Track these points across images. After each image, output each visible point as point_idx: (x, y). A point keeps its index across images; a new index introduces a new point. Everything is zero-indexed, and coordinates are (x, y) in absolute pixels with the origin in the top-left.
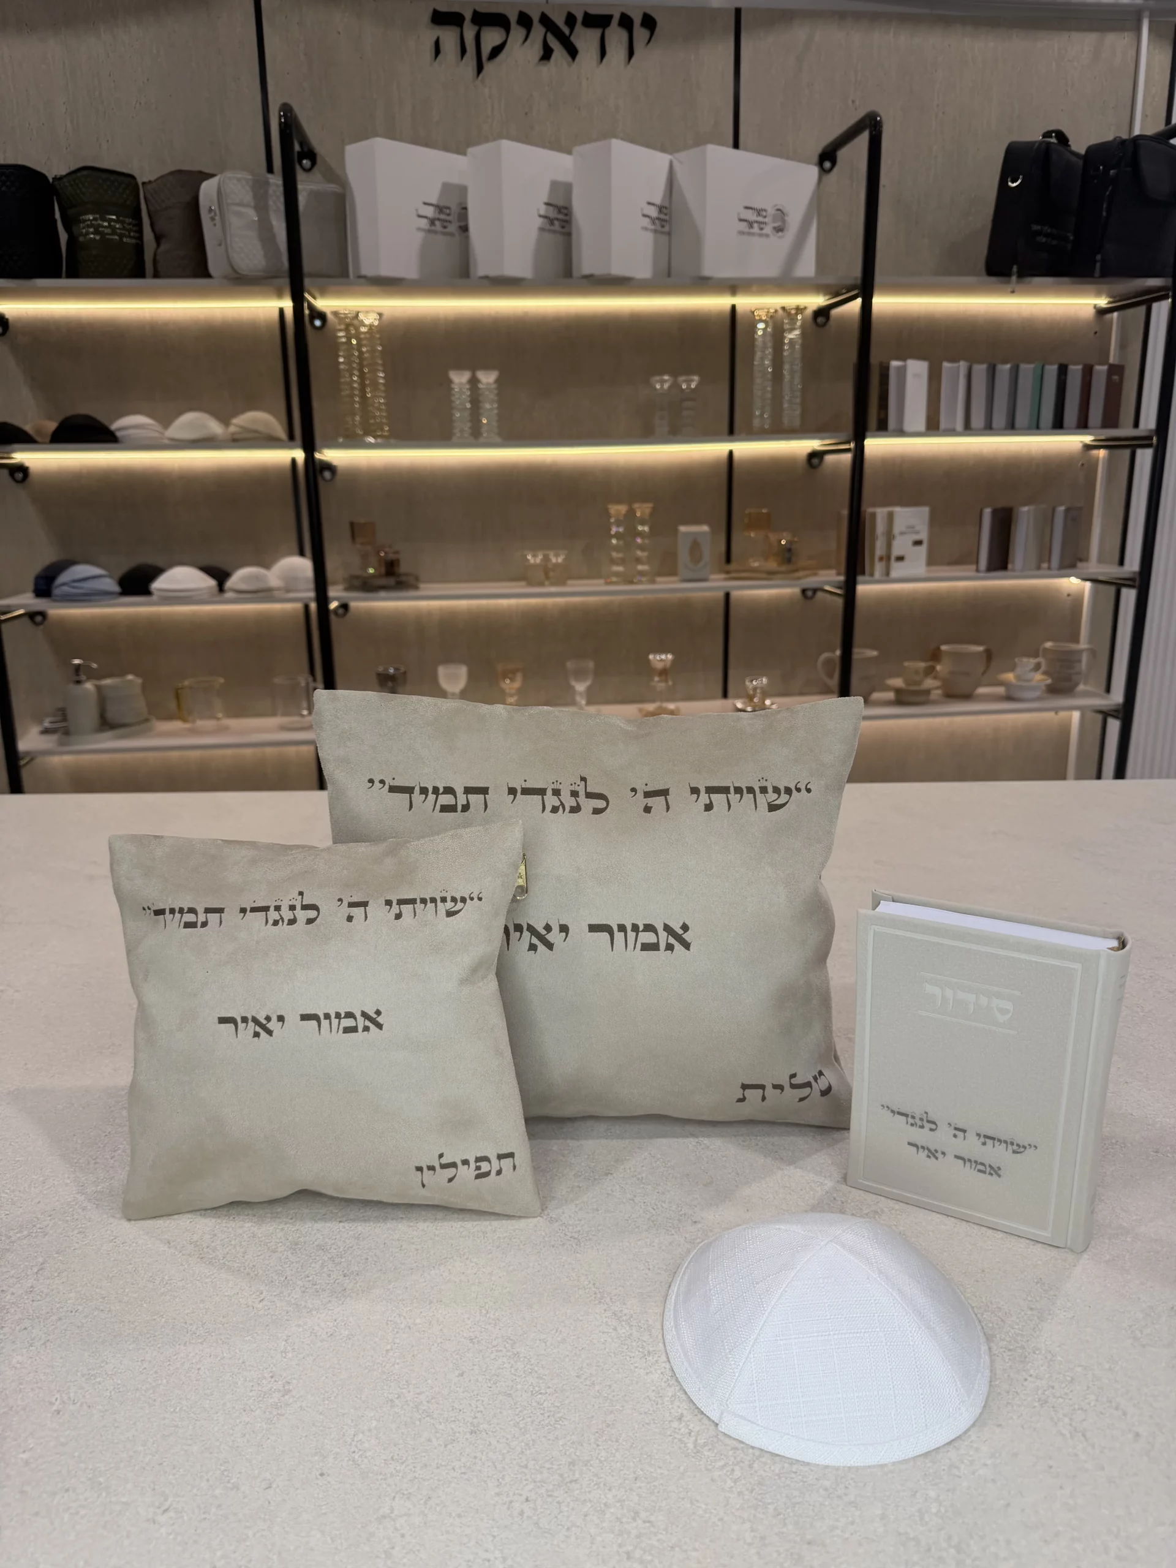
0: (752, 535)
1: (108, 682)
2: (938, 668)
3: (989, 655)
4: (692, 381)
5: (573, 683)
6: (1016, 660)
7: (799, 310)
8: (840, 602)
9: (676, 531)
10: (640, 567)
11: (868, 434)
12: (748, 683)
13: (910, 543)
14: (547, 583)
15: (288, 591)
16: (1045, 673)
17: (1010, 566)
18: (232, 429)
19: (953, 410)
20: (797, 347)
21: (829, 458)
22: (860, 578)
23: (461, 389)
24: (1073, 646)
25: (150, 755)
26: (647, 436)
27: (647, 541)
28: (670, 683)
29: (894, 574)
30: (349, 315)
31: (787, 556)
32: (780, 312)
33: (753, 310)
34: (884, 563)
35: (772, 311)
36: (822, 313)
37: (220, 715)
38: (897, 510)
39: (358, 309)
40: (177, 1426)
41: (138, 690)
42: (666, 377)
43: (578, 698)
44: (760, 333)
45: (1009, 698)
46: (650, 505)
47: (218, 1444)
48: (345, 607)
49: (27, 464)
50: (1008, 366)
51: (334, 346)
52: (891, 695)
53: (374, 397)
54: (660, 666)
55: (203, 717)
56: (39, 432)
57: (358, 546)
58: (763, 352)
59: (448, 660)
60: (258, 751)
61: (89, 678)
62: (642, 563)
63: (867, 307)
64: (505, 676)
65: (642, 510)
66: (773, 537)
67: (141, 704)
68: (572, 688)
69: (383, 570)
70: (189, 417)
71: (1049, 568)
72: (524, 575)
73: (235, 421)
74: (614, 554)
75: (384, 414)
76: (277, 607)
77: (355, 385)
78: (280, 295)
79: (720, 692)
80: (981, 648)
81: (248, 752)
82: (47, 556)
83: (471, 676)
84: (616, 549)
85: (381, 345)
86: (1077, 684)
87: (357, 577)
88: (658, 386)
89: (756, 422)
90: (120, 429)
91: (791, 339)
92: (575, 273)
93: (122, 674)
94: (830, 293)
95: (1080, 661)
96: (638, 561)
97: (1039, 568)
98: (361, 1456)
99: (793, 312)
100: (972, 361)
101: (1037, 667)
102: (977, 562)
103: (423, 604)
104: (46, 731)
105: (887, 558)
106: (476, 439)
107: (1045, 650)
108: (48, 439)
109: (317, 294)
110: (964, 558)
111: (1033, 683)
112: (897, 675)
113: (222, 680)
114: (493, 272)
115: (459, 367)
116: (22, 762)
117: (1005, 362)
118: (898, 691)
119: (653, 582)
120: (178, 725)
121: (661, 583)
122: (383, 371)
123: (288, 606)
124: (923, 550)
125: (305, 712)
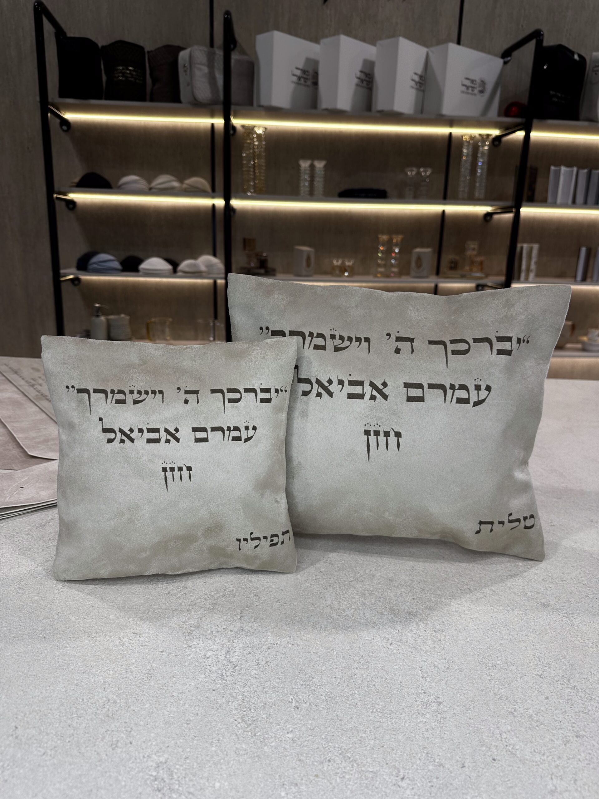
1: (112, 317)
3: (573, 327)
4: (428, 171)
6: (589, 330)
7: (488, 135)
9: (412, 251)
10: (393, 269)
11: (524, 203)
17: (589, 279)
20: (486, 155)
21: (496, 217)
22: (513, 280)
23: (305, 170)
27: (398, 256)
29: (530, 279)
30: (250, 128)
32: (478, 137)
33: (462, 135)
34: (526, 273)
35: (473, 136)
36: (498, 139)
37: (168, 338)
38: (533, 245)
39: (254, 125)
40: (380, 722)
41: (127, 323)
42: (414, 169)
45: (584, 350)
46: (401, 236)
47: (414, 735)
49: (76, 200)
55: (159, 339)
57: (247, 252)
58: (466, 158)
61: (103, 314)
63: (527, 136)
65: (397, 239)
67: (128, 330)
69: (259, 265)
72: (330, 271)
73: (186, 182)
74: (379, 261)
76: (200, 281)
78: (212, 115)
82: (84, 249)
84: (381, 258)
87: (244, 267)
88: (409, 173)
89: (460, 193)
91: (483, 151)
92: (373, 109)
93: (119, 313)
94: (504, 129)
96: (392, 266)
98: (512, 748)
99: (485, 137)
102: (575, 276)
106: (311, 196)
109: (235, 116)
111: (596, 343)
113: (170, 320)
114: (330, 107)
115: (305, 158)
119: (399, 277)
121: (403, 278)
122: (264, 160)
123: (206, 281)
125: (212, 339)
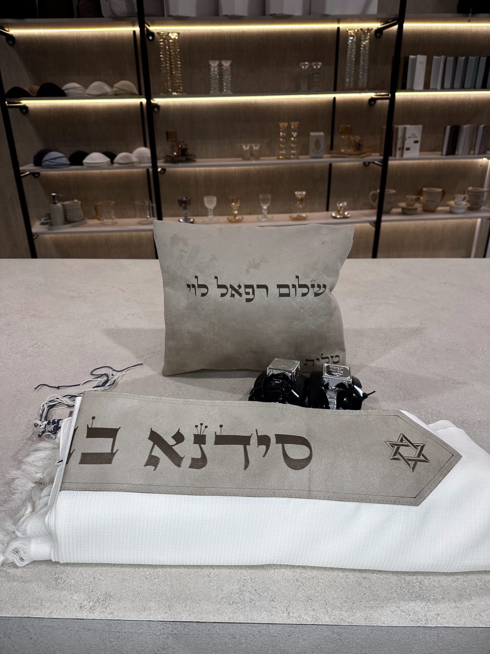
0: (343, 137)
1: (67, 203)
2: (421, 198)
3: (444, 193)
4: (319, 64)
5: (262, 205)
6: (456, 195)
7: (369, 30)
8: (380, 168)
9: (309, 135)
10: (292, 152)
11: (397, 91)
12: (338, 205)
13: (413, 141)
14: (251, 158)
15: (140, 163)
16: (468, 201)
17: (456, 152)
18: (114, 89)
19: (436, 79)
20: (367, 48)
21: (379, 102)
22: (390, 158)
23: (214, 69)
24: (481, 189)
25: (86, 235)
26: (297, 91)
27: (296, 140)
28: (304, 205)
29: (405, 156)
30: (165, 34)
31: (358, 147)
32: (360, 31)
33: (348, 30)
34: (401, 151)
35: (356, 30)
36: (379, 31)
37: (113, 217)
38: (408, 126)
39: (169, 31)
41: (79, 207)
42: (306, 63)
43: (264, 211)
44: (350, 41)
45: (451, 212)
46: (298, 123)
48: (164, 170)
49: (27, 105)
50: (464, 58)
51: (158, 49)
52: (400, 210)
53: (176, 73)
54: (300, 197)
55: (106, 218)
56: (31, 91)
57: (170, 142)
58: (351, 50)
59: (208, 194)
60: (130, 233)
61: (59, 201)
62: (294, 150)
63: (401, 28)
64: (233, 202)
65: (294, 125)
66: (352, 138)
67: (81, 213)
68: (262, 207)
69: (180, 153)
70: (96, 84)
71: (474, 154)
72: (242, 155)
73: (115, 85)
74: (281, 145)
75: (181, 81)
76: (135, 170)
77: (168, 68)
78: (133, 25)
79: (325, 209)
80: (440, 190)
81: (125, 234)
82: (39, 147)
83: (218, 201)
84: (282, 143)
85: (179, 48)
86: (481, 206)
87: (169, 157)
88: (303, 67)
89: (347, 85)
90: (67, 89)
91: (364, 45)
92: (267, 13)
93: (73, 199)
94: (383, 22)
95: (483, 196)
96: (292, 149)
97: (469, 154)
99: (366, 31)
100: (447, 55)
101: (464, 199)
102: (442, 151)
103: (197, 169)
104: (43, 224)
105: (402, 149)
106: (221, 93)
107: (468, 191)
108: (36, 95)
109: (150, 24)
110: (435, 149)
111: (461, 206)
112: (403, 201)
113: (114, 202)
114: (229, 14)
115: (214, 59)
116: (34, 237)
117: (462, 56)
118: (403, 209)
119: (298, 158)
120: (96, 221)
121: (302, 159)
122: (180, 61)
123: (140, 170)
124: (418, 145)
125: (148, 217)
